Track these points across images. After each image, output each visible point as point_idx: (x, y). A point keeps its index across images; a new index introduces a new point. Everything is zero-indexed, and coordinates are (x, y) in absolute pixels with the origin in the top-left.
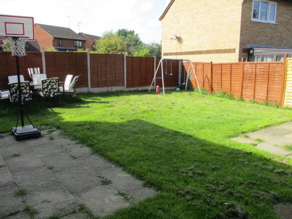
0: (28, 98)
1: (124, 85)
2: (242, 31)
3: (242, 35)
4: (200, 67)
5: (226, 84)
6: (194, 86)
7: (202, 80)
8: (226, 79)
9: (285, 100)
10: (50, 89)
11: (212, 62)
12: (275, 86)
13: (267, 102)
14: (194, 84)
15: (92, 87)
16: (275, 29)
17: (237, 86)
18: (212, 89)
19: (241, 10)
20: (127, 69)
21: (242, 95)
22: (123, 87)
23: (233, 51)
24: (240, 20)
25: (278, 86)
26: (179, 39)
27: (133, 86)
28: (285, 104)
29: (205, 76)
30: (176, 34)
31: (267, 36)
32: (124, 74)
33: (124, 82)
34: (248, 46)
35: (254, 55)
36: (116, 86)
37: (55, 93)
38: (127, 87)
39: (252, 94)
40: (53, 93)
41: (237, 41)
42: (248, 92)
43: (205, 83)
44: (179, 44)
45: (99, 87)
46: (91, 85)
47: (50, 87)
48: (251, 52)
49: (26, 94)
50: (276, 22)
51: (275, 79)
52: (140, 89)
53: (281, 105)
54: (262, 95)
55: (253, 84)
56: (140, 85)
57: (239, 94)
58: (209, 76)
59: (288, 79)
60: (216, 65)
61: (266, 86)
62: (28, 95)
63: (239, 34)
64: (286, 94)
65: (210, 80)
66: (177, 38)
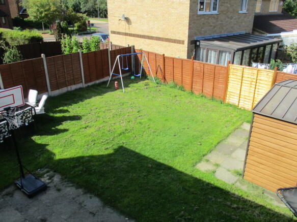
0: (7, 135)
1: (82, 82)
2: (190, 24)
3: (190, 28)
4: (152, 57)
5: (178, 76)
6: (147, 73)
7: (155, 69)
8: (178, 72)
9: (227, 98)
10: (25, 119)
11: (164, 55)
12: (219, 85)
13: (213, 98)
14: (147, 71)
15: (52, 91)
16: (217, 19)
17: (187, 80)
18: (165, 78)
19: (189, 5)
20: (83, 65)
21: (192, 88)
22: (81, 84)
23: (183, 42)
24: (188, 15)
25: (221, 86)
26: (127, 19)
27: (91, 81)
28: (227, 100)
29: (157, 65)
30: (124, 15)
31: (211, 26)
32: (81, 72)
33: (82, 79)
34: (195, 38)
35: (201, 46)
36: (75, 84)
37: (29, 121)
38: (85, 83)
39: (201, 88)
40: (27, 122)
41: (186, 34)
42: (197, 87)
43: (158, 73)
44: (128, 25)
45: (59, 89)
46: (51, 88)
47: (24, 117)
48: (198, 43)
49: (5, 132)
50: (218, 12)
51: (220, 79)
52: (97, 82)
53: (224, 101)
54: (209, 90)
55: (201, 81)
56: (97, 78)
57: (189, 87)
58: (162, 67)
59: (230, 81)
60: (168, 58)
61: (212, 83)
62: (7, 132)
63: (188, 28)
64: (228, 93)
65: (163, 71)
66: (125, 18)
